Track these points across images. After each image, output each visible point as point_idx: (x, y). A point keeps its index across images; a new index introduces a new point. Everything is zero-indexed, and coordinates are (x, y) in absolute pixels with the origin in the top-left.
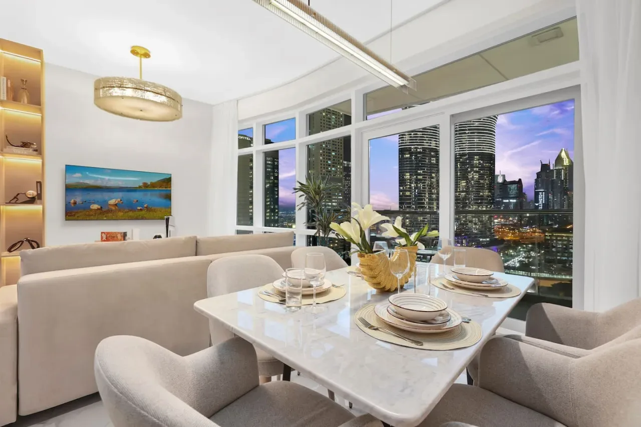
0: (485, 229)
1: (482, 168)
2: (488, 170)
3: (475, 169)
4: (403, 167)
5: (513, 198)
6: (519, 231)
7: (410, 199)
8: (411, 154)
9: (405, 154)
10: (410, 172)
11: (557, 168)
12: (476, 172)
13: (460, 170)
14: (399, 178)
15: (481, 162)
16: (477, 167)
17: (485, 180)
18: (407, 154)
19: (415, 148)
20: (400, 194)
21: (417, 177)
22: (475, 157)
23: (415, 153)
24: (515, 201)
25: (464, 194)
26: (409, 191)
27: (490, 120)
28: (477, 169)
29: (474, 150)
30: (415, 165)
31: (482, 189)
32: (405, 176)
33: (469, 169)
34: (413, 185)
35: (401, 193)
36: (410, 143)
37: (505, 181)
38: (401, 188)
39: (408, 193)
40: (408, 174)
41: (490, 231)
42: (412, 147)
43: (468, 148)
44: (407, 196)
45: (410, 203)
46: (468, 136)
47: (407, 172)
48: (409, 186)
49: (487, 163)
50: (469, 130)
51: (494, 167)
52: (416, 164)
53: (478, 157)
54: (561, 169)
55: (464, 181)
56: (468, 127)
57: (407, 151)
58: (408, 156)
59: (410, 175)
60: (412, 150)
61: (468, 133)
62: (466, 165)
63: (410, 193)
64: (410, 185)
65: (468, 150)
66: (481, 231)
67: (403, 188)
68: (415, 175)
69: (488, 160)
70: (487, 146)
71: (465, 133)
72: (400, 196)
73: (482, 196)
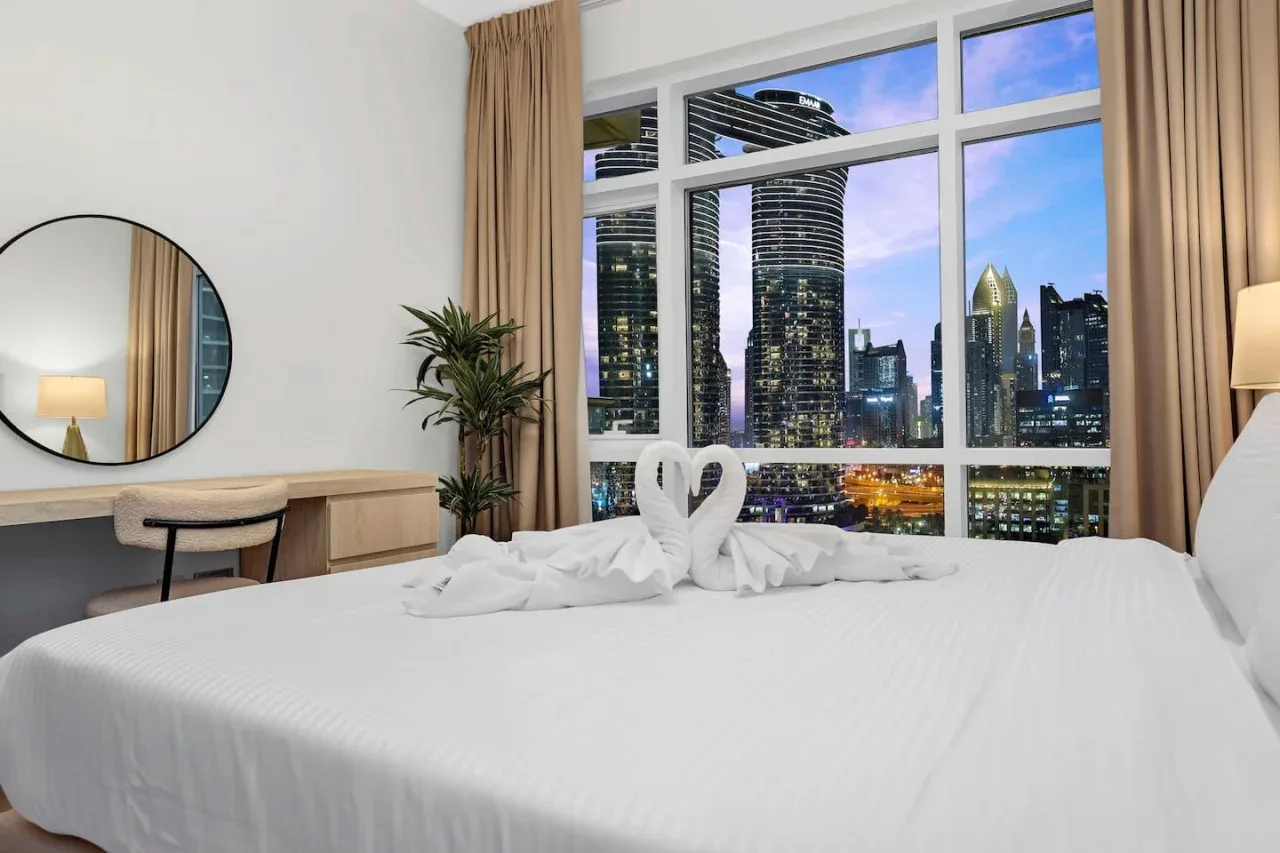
0: (825, 475)
1: (815, 312)
2: (829, 317)
3: (800, 314)
4: (611, 298)
5: (887, 392)
6: (902, 483)
7: (629, 393)
8: (631, 261)
9: (616, 263)
10: (628, 314)
11: (978, 313)
12: (803, 322)
13: (766, 316)
14: (600, 329)
15: (814, 295)
16: (805, 309)
17: (824, 343)
18: (621, 263)
19: (642, 247)
20: (601, 376)
21: (648, 328)
22: (800, 281)
23: (642, 261)
24: (890, 399)
25: (776, 382)
26: (630, 368)
27: (831, 183)
28: (805, 314)
29: (796, 262)
30: (641, 295)
31: (817, 369)
32: (617, 324)
33: (787, 315)
34: (637, 351)
35: (606, 374)
36: (628, 231)
37: (869, 345)
38: (606, 359)
39: (624, 375)
40: (624, 319)
41: (834, 482)
42: (634, 243)
43: (784, 256)
44: (623, 382)
45: (630, 404)
46: (783, 222)
47: (620, 314)
48: (626, 354)
49: (827, 298)
50: (785, 205)
51: (842, 307)
52: (645, 291)
53: (805, 281)
54: (986, 316)
55: (776, 348)
56: (784, 197)
57: (620, 254)
58: (622, 268)
59: (629, 322)
60: (634, 252)
61: (782, 215)
62: (781, 302)
63: (631, 375)
64: (630, 352)
65: (784, 262)
66: (814, 483)
67: (611, 360)
68: (644, 323)
69: (829, 291)
70: (826, 251)
71: (775, 214)
72: (602, 383)
73: (818, 388)
